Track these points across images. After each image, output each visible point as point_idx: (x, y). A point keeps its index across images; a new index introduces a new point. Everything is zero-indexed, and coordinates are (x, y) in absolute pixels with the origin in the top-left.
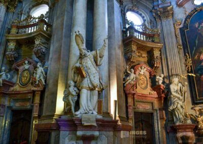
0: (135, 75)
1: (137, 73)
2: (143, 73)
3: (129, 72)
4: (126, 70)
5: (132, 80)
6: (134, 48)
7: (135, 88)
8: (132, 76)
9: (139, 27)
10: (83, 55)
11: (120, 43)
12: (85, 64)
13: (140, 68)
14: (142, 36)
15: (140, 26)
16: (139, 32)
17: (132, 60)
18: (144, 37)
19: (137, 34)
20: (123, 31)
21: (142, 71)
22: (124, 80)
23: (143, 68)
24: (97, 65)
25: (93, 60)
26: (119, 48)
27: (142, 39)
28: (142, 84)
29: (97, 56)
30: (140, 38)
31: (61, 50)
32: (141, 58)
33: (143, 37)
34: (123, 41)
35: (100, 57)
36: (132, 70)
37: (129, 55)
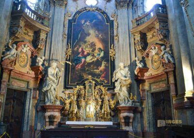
0: (16, 52)
1: (19, 49)
2: (25, 51)
3: (11, 47)
4: (8, 44)
5: (12, 56)
6: (22, 23)
7: (14, 64)
11: (9, 14)
13: (23, 46)
14: (33, 14)
15: (33, 4)
16: (31, 10)
17: (16, 36)
18: (35, 16)
19: (28, 11)
20: (14, 2)
21: (25, 49)
22: (3, 53)
23: (26, 46)
26: (5, 19)
27: (32, 17)
28: (21, 62)
30: (30, 16)
32: (27, 36)
34: (12, 13)
36: (15, 45)
37: (14, 30)
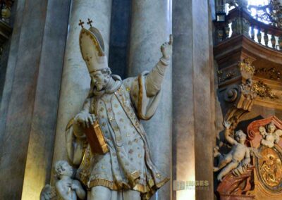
0: (248, 150)
1: (255, 142)
2: (271, 145)
3: (231, 140)
4: (223, 134)
5: (241, 163)
6: (247, 70)
7: (249, 186)
8: (241, 151)
9: (261, 12)
10: (100, 87)
11: (207, 56)
12: (104, 113)
13: (262, 129)
14: (270, 37)
15: (264, 8)
16: (260, 26)
17: (239, 106)
18: (277, 38)
19: (256, 31)
20: (215, 22)
21: (270, 137)
22: (217, 161)
23: (272, 128)
24: (139, 118)
25: (128, 103)
26: (203, 70)
27: (270, 45)
28: (269, 176)
29: (140, 92)
30: (263, 42)
31: (37, 72)
32: (267, 100)
33: (273, 40)
34: (216, 50)
35: (150, 96)
37: (231, 92)
